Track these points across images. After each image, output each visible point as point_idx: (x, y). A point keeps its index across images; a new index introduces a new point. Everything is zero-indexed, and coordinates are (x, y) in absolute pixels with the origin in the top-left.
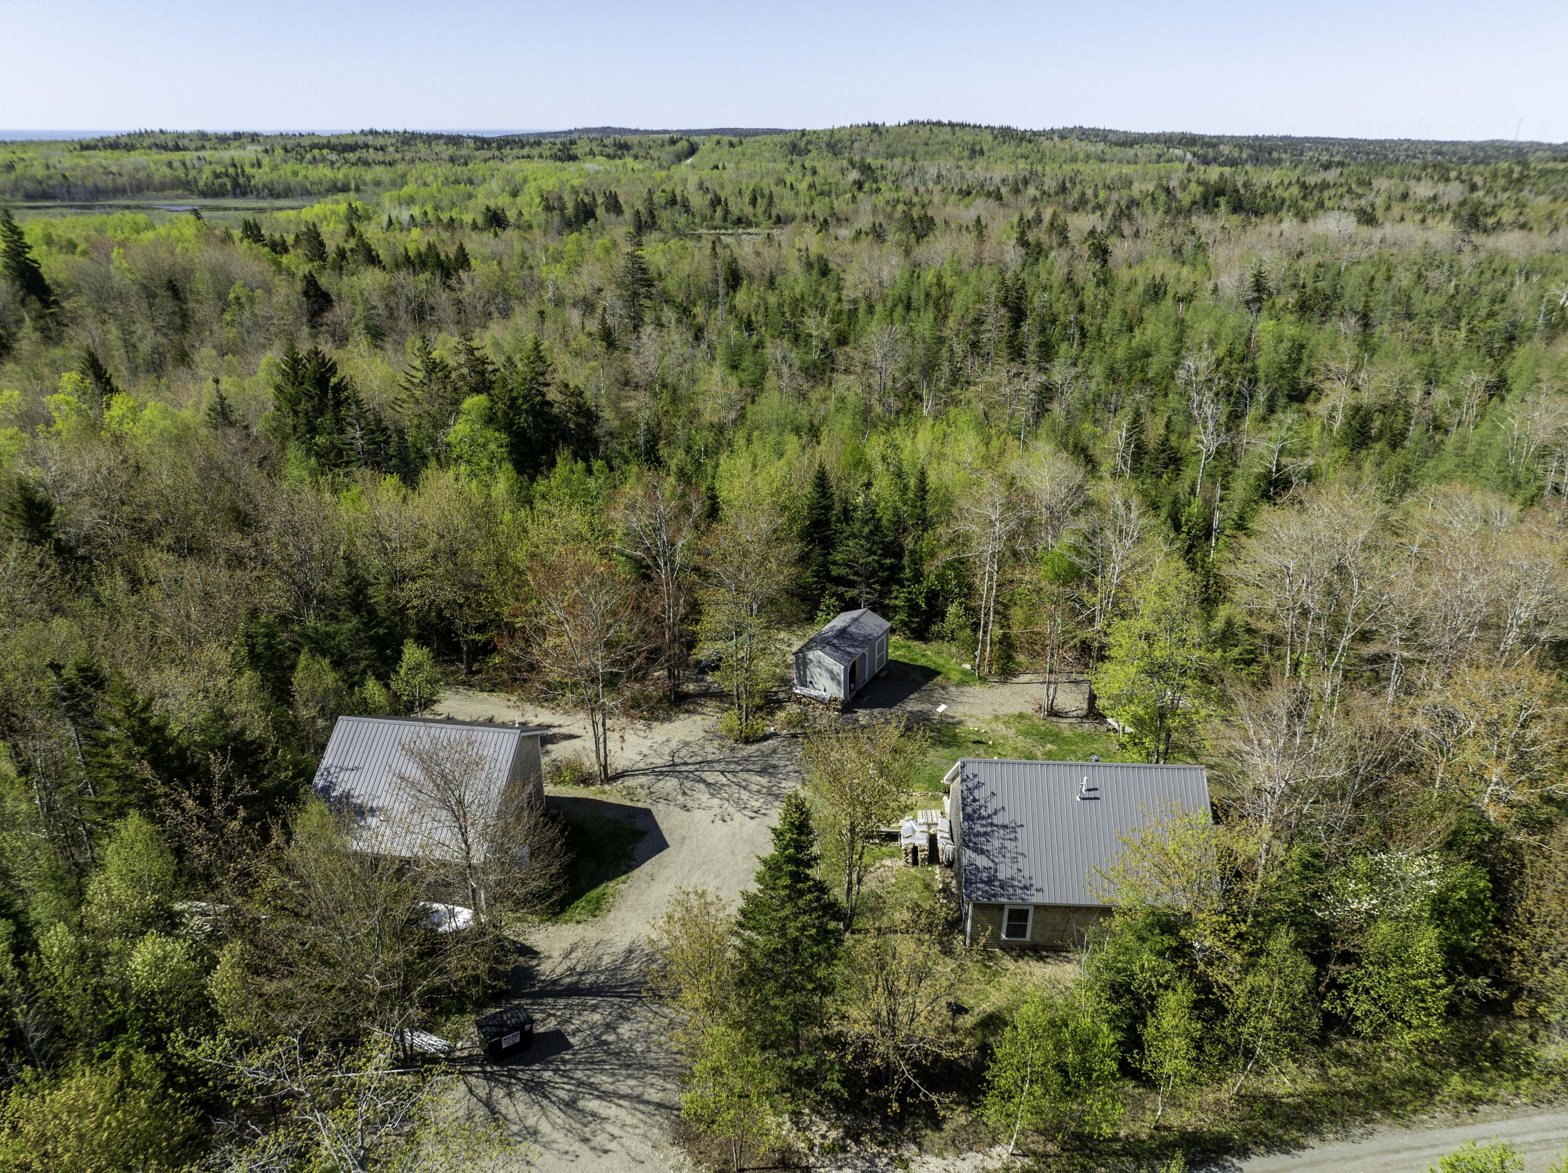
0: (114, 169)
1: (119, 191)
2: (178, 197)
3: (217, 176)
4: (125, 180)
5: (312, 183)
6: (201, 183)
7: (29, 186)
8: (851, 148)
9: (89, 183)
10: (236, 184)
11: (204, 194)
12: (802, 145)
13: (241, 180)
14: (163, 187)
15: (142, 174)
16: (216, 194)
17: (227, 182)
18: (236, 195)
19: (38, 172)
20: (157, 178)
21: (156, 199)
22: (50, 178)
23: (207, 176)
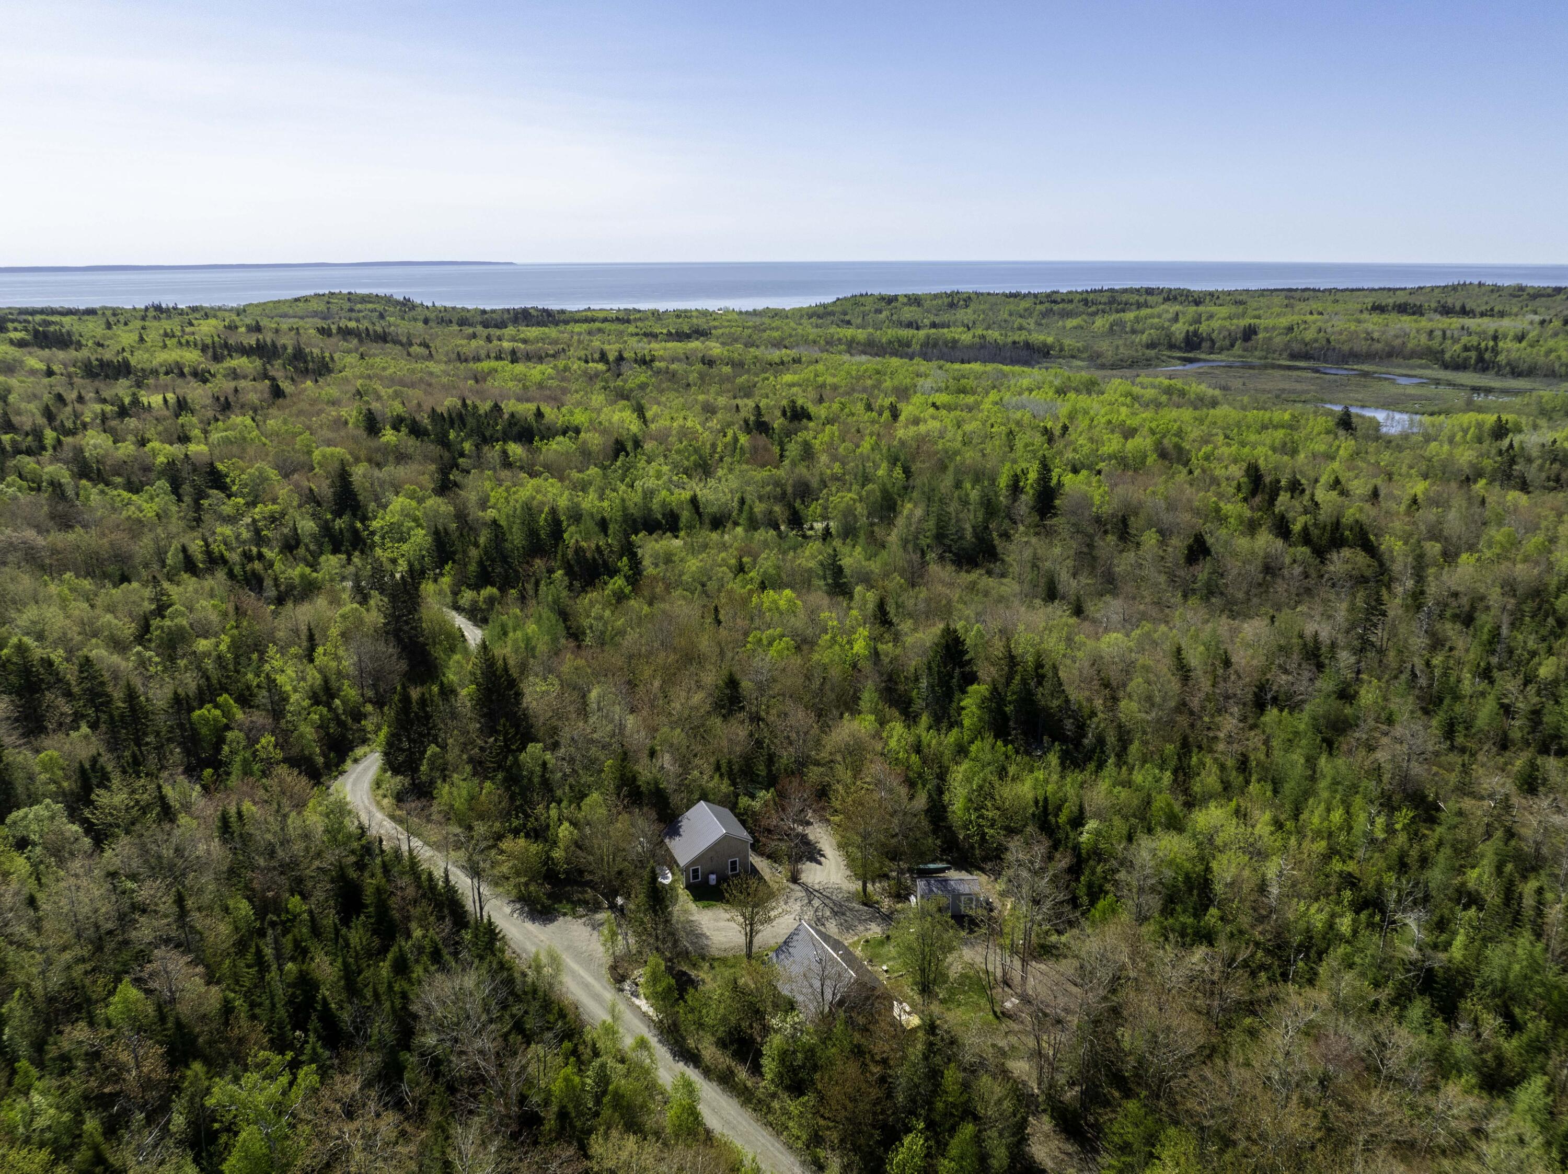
0: (1376, 336)
1: (1369, 356)
2: (1421, 366)
3: (1467, 349)
4: (1378, 346)
6: (1448, 356)
7: (1296, 346)
9: (1347, 347)
10: (1480, 359)
11: (1446, 366)
13: (1487, 356)
14: (1411, 355)
15: (1397, 342)
16: (1459, 366)
17: (1473, 354)
18: (1475, 370)
19: (1309, 335)
20: (1410, 346)
21: (1399, 366)
22: (1316, 340)
23: (1457, 347)
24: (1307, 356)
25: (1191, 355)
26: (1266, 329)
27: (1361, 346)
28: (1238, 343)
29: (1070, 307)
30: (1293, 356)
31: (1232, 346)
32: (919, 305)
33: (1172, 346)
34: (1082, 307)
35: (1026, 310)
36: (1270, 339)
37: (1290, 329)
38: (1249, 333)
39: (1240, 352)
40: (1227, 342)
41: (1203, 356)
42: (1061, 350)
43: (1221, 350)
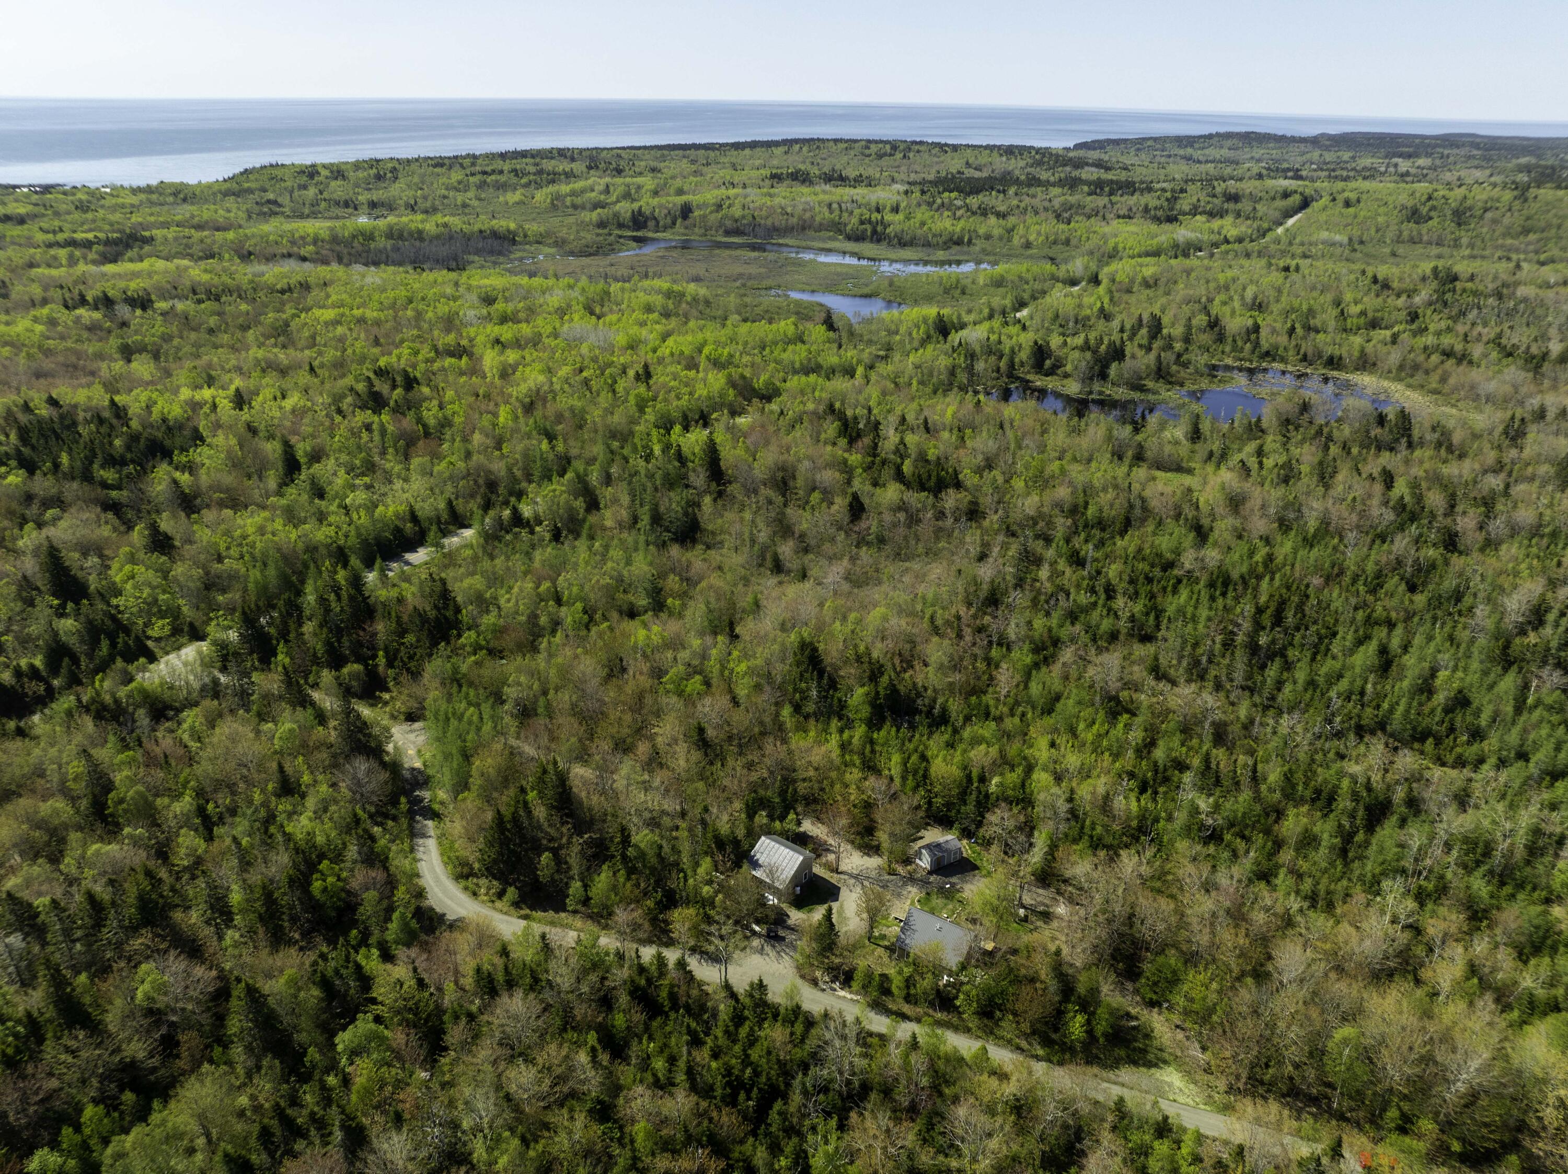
0: (789, 210)
1: (788, 230)
2: (830, 238)
3: (862, 222)
4: (794, 221)
5: (934, 235)
6: (849, 228)
7: (729, 224)
8: (1481, 217)
9: (769, 222)
10: (874, 232)
11: (849, 238)
12: (1424, 210)
13: (879, 228)
14: (820, 228)
15: (807, 215)
16: (858, 238)
17: (868, 227)
18: (871, 241)
19: (737, 212)
20: (818, 219)
21: (813, 239)
22: (743, 217)
23: (854, 220)
24: (737, 232)
25: (639, 234)
26: (699, 207)
27: (779, 221)
28: (679, 221)
29: (503, 178)
30: (728, 233)
31: (674, 223)
32: (344, 178)
33: (621, 226)
34: (514, 180)
35: (460, 182)
36: (705, 216)
37: (719, 207)
38: (686, 211)
39: (682, 230)
40: (669, 221)
41: (651, 235)
42: (525, 236)
43: (665, 228)
